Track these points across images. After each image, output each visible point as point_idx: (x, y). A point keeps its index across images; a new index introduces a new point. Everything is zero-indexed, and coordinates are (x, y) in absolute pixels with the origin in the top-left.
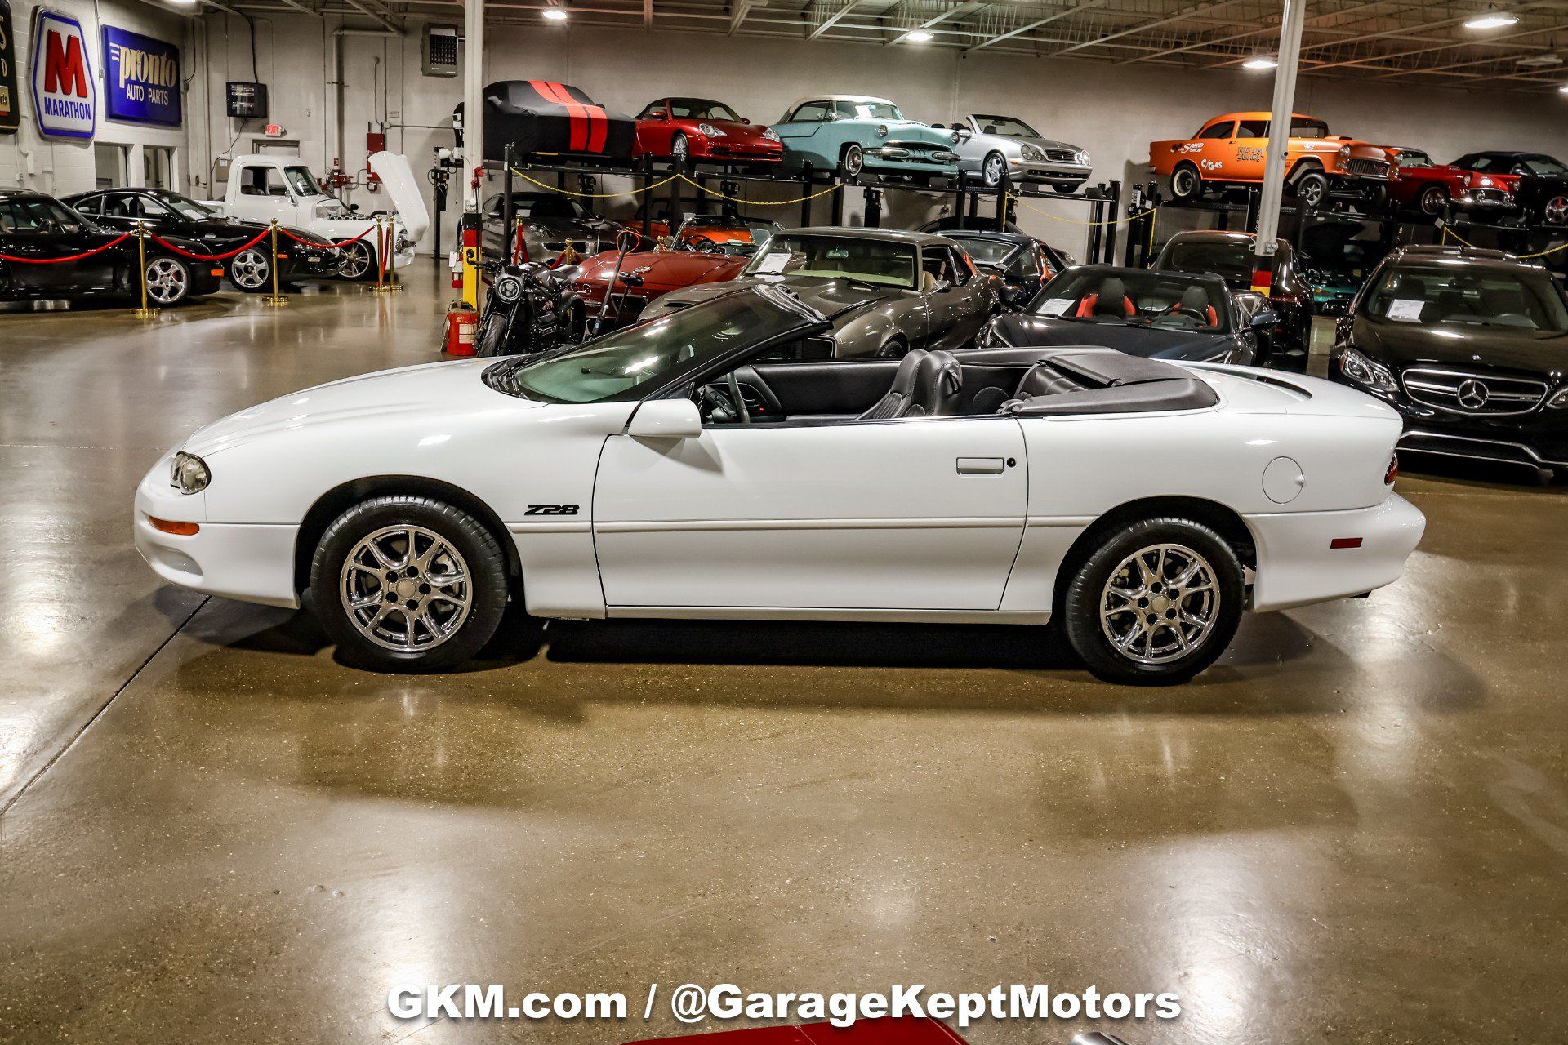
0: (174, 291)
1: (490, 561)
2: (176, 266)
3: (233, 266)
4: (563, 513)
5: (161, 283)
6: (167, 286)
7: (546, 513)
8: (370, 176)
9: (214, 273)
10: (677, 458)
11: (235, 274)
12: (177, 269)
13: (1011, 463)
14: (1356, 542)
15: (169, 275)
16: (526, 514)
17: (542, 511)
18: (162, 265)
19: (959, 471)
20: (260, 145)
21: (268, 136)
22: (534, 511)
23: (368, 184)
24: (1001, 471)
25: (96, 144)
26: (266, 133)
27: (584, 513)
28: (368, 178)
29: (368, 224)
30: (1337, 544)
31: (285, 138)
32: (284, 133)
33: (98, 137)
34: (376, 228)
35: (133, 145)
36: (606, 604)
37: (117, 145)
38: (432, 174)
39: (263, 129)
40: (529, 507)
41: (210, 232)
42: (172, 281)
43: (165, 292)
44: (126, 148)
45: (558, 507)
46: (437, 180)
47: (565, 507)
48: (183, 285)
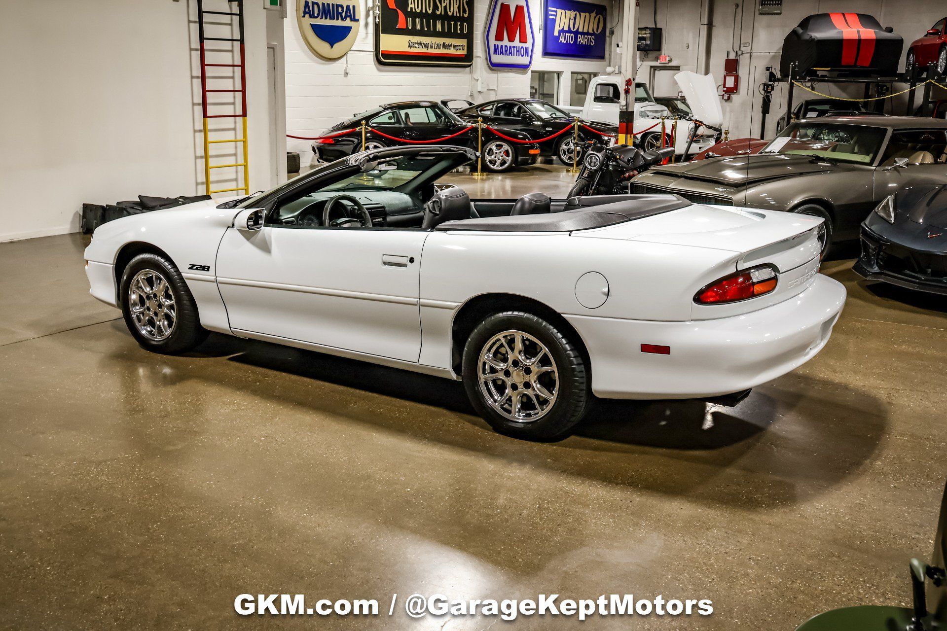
0: (503, 163)
1: (181, 294)
2: (506, 147)
3: (561, 149)
4: (203, 270)
5: (495, 157)
6: (499, 159)
7: (197, 269)
8: (725, 89)
9: (532, 152)
10: (253, 243)
11: (561, 153)
12: (506, 149)
13: (412, 260)
14: (665, 350)
15: (500, 152)
16: (189, 268)
17: (195, 268)
18: (497, 146)
19: (385, 263)
20: (655, 70)
21: (660, 63)
22: (192, 267)
23: (723, 95)
24: (404, 265)
25: (532, 72)
26: (659, 61)
27: (212, 269)
28: (724, 91)
29: (656, 121)
30: (646, 348)
31: (671, 64)
32: (670, 61)
33: (534, 67)
34: (661, 124)
35: (563, 72)
36: (230, 327)
37: (554, 72)
38: (762, 87)
39: (657, 59)
40: (190, 265)
41: (549, 127)
42: (502, 156)
43: (498, 162)
44: (559, 74)
45: (201, 266)
46: (766, 91)
47: (204, 266)
48: (509, 159)
